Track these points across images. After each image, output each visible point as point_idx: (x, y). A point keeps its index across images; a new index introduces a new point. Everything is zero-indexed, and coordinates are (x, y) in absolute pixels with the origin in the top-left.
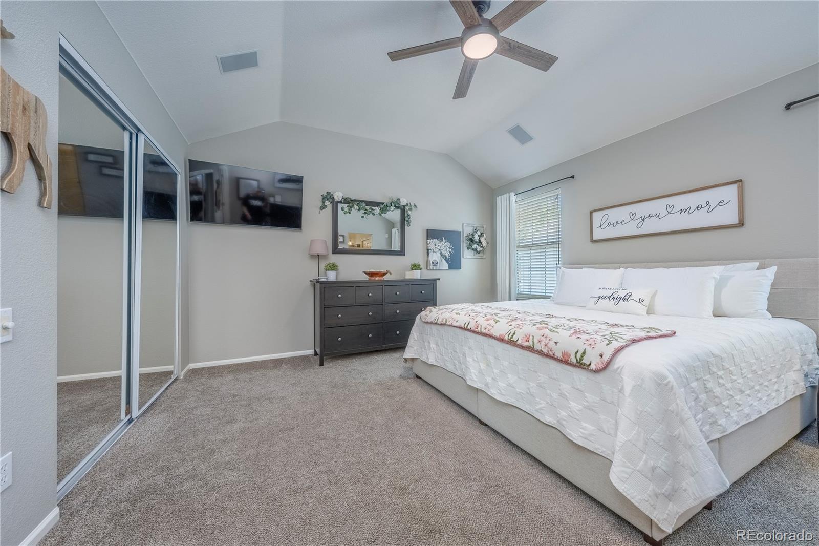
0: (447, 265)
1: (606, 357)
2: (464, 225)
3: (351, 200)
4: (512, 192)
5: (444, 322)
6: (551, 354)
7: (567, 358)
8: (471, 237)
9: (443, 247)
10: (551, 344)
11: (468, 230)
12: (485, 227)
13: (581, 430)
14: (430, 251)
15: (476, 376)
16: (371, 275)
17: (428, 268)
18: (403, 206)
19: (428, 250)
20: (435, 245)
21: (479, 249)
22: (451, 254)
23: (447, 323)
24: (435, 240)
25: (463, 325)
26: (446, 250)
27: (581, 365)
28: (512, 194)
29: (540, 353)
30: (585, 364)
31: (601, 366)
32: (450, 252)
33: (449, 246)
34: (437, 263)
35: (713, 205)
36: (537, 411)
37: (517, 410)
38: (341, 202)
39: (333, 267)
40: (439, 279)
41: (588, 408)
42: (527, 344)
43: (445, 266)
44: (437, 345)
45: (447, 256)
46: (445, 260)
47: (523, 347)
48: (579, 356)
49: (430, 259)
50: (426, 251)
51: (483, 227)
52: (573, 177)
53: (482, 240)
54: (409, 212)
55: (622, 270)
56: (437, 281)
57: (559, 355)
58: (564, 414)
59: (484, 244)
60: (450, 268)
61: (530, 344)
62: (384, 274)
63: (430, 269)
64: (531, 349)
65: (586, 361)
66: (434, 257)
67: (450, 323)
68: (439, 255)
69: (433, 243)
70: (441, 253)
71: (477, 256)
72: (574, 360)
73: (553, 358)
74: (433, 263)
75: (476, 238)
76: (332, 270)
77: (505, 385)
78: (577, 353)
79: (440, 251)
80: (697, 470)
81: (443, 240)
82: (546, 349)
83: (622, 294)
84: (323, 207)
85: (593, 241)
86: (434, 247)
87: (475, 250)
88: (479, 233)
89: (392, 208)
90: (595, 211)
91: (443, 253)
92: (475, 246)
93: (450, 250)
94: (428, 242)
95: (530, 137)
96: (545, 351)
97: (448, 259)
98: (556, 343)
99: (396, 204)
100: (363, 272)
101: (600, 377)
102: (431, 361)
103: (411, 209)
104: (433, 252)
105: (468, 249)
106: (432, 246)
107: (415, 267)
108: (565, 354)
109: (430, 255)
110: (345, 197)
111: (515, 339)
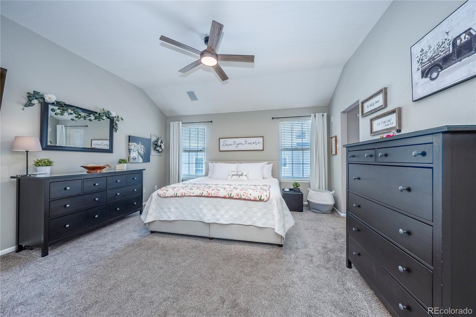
0: (142, 159)
1: (268, 196)
2: (152, 135)
3: (64, 104)
4: (180, 121)
5: (184, 195)
6: (249, 199)
7: (255, 199)
8: (156, 143)
9: (139, 148)
10: (249, 195)
11: (154, 139)
12: (162, 137)
13: (262, 222)
14: (131, 150)
15: (211, 217)
16: (90, 169)
17: (130, 162)
18: (113, 117)
19: (129, 149)
20: (135, 147)
21: (160, 150)
22: (144, 153)
23: (186, 195)
24: (134, 143)
25: (199, 195)
26: (142, 150)
27: (261, 200)
28: (181, 122)
29: (245, 199)
30: (262, 200)
31: (267, 199)
32: (144, 151)
33: (143, 147)
34: (136, 159)
35: (257, 143)
36: (244, 222)
37: (233, 225)
38: (53, 104)
39: (48, 163)
40: (145, 169)
41: (263, 214)
42: (238, 197)
43: (141, 160)
44: (177, 208)
45: (142, 154)
46: (141, 156)
47: (236, 199)
48: (260, 197)
49: (131, 156)
50: (128, 150)
51: (161, 137)
52: (212, 122)
53: (162, 145)
54: (117, 122)
55: (236, 164)
56: (144, 171)
57: (252, 199)
58: (255, 219)
59: (163, 147)
60: (144, 162)
61: (240, 197)
62: (103, 168)
63: (131, 163)
64: (240, 199)
65: (262, 198)
66: (134, 154)
67: (188, 195)
68: (137, 153)
69: (133, 145)
70: (138, 152)
71: (159, 154)
72: (258, 199)
73: (250, 200)
74: (133, 158)
75: (159, 144)
76: (47, 166)
77: (228, 217)
78: (259, 197)
79: (137, 151)
80: (289, 220)
81: (139, 144)
82: (247, 197)
83: (240, 173)
84: (29, 104)
85: (220, 151)
86: (134, 148)
87: (158, 151)
88: (160, 141)
89: (104, 118)
90: (221, 138)
91: (140, 152)
92: (158, 148)
93: (144, 150)
94: (130, 145)
95: (197, 98)
96: (247, 198)
97: (143, 156)
98: (250, 195)
99: (108, 115)
100: (81, 166)
101: (266, 203)
102: (172, 218)
103: (118, 121)
104: (133, 151)
105: (154, 150)
106: (132, 147)
107: (121, 161)
108: (254, 198)
109: (131, 153)
110: (58, 100)
111: (232, 196)
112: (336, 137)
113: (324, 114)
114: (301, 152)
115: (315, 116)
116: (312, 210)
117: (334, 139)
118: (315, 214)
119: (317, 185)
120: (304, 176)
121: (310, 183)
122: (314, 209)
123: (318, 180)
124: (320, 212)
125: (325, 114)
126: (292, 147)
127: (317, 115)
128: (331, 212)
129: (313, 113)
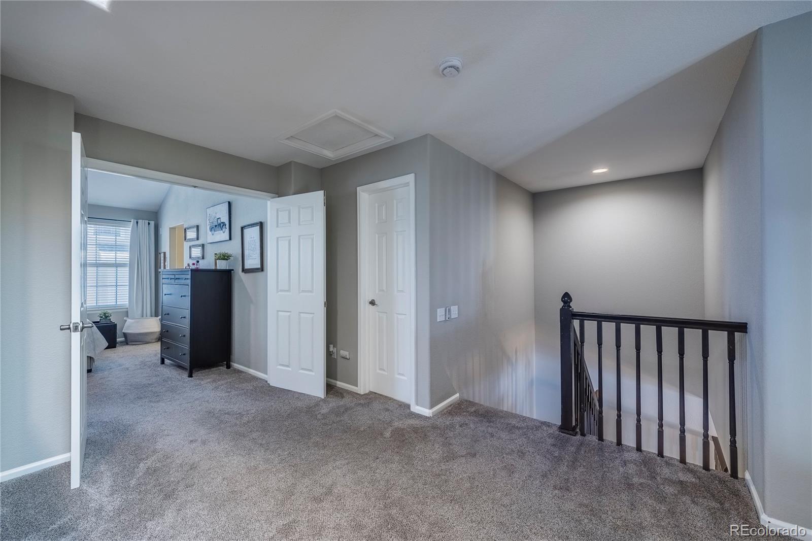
112: (165, 253)
113: (150, 222)
114: (114, 269)
115: (137, 222)
116: (130, 343)
117: (162, 255)
118: (134, 346)
119: (140, 312)
120: (118, 303)
121: (127, 312)
122: (133, 342)
123: (140, 306)
124: (141, 343)
125: (152, 223)
126: (97, 262)
127: (140, 221)
128: (157, 340)
129: (134, 219)
